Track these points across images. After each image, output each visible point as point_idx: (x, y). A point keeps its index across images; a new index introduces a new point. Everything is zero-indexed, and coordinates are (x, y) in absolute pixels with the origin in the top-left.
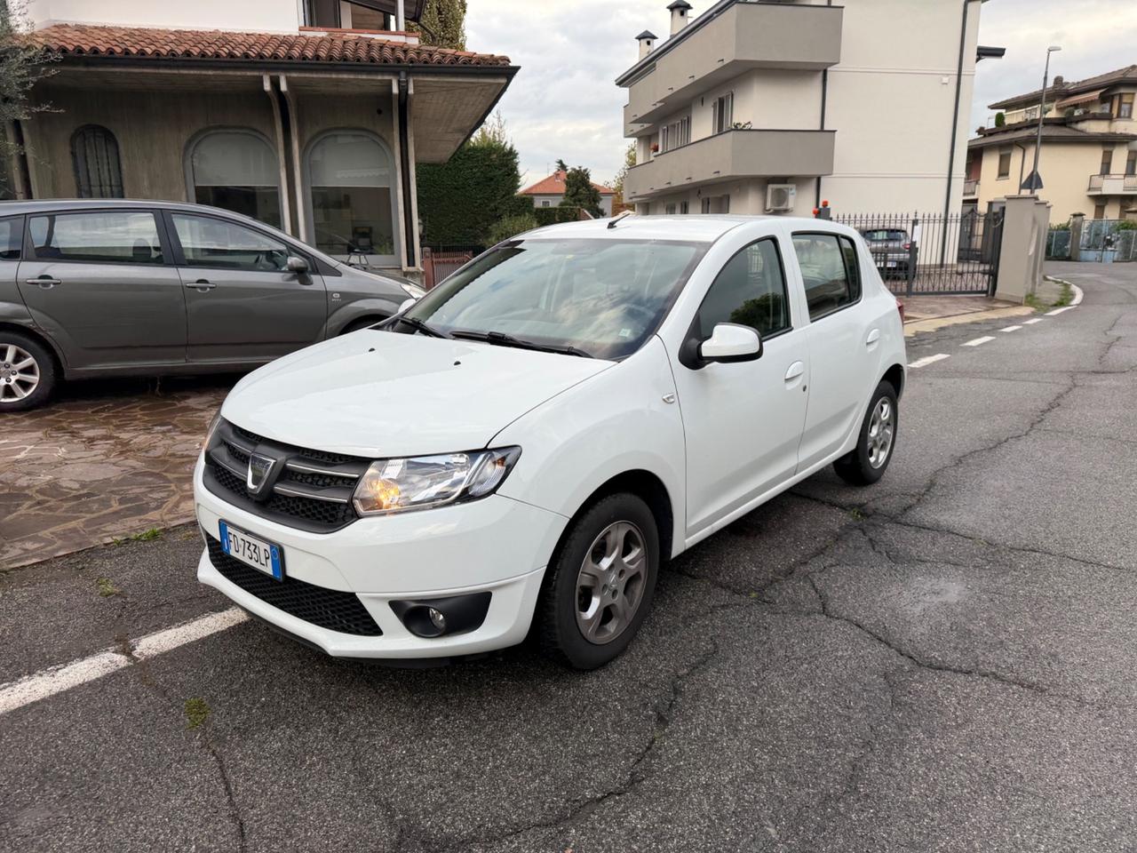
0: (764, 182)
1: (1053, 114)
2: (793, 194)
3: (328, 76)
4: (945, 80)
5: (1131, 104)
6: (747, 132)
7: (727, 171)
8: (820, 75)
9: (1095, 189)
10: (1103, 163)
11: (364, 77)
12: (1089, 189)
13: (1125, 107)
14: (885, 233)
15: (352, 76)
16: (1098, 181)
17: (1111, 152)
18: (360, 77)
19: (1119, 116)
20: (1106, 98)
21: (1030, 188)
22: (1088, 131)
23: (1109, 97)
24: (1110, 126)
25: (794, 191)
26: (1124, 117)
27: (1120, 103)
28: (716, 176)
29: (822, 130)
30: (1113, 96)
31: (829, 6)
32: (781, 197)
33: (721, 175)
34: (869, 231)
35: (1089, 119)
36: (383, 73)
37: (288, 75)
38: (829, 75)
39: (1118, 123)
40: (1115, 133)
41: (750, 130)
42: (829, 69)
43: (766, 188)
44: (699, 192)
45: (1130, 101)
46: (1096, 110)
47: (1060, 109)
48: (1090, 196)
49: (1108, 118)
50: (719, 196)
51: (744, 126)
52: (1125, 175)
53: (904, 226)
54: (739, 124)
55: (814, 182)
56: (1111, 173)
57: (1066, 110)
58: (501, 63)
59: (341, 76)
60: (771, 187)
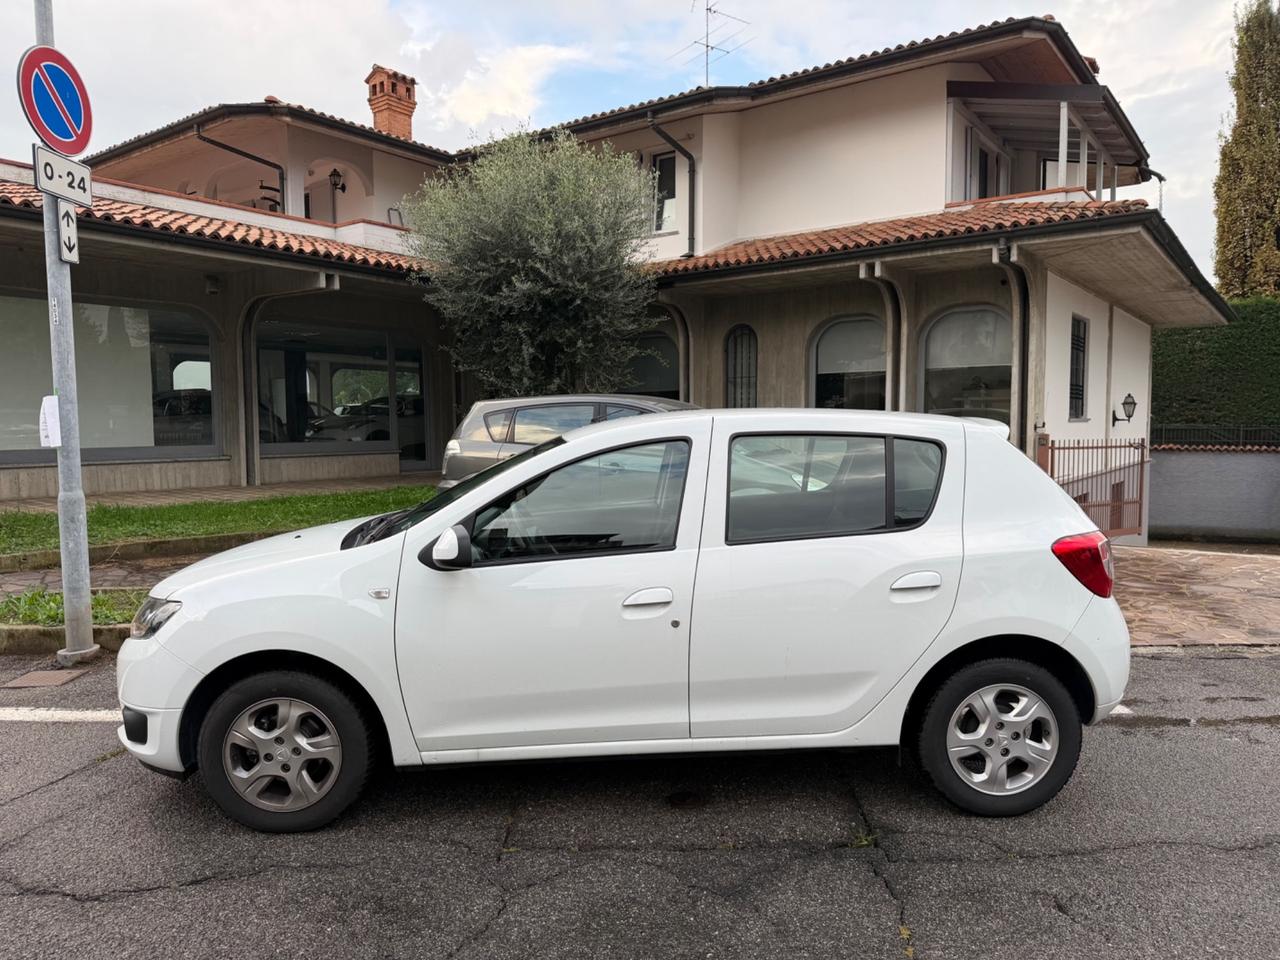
3: (923, 255)
11: (961, 250)
15: (947, 252)
18: (956, 251)
36: (981, 242)
37: (883, 260)
58: (1133, 208)
59: (936, 253)
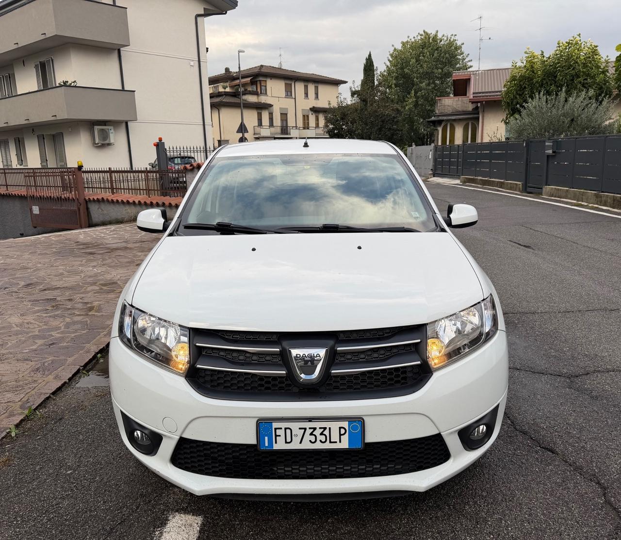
0: (91, 124)
1: (228, 90)
2: (112, 133)
4: (192, 63)
5: (266, 86)
6: (74, 88)
7: (63, 115)
8: (116, 52)
9: (257, 134)
10: (258, 119)
12: (254, 134)
13: (263, 88)
14: (179, 159)
16: (258, 129)
17: (261, 113)
19: (261, 93)
20: (253, 83)
21: (242, 133)
22: (248, 100)
23: (254, 81)
24: (258, 98)
25: (112, 131)
26: (263, 94)
27: (261, 86)
28: (54, 118)
29: (123, 90)
30: (256, 81)
31: (114, 5)
32: (105, 135)
33: (58, 118)
34: (172, 158)
35: (247, 94)
38: (122, 53)
39: (261, 97)
40: (261, 103)
41: (75, 87)
42: (121, 49)
43: (93, 127)
44: (33, 130)
45: (265, 85)
46: (250, 89)
47: (231, 87)
48: (255, 138)
49: (256, 93)
50: (54, 133)
51: (71, 84)
52: (269, 126)
53: (192, 155)
54: (67, 82)
55: (124, 125)
56: (263, 125)
57: (235, 88)
60: (96, 128)
